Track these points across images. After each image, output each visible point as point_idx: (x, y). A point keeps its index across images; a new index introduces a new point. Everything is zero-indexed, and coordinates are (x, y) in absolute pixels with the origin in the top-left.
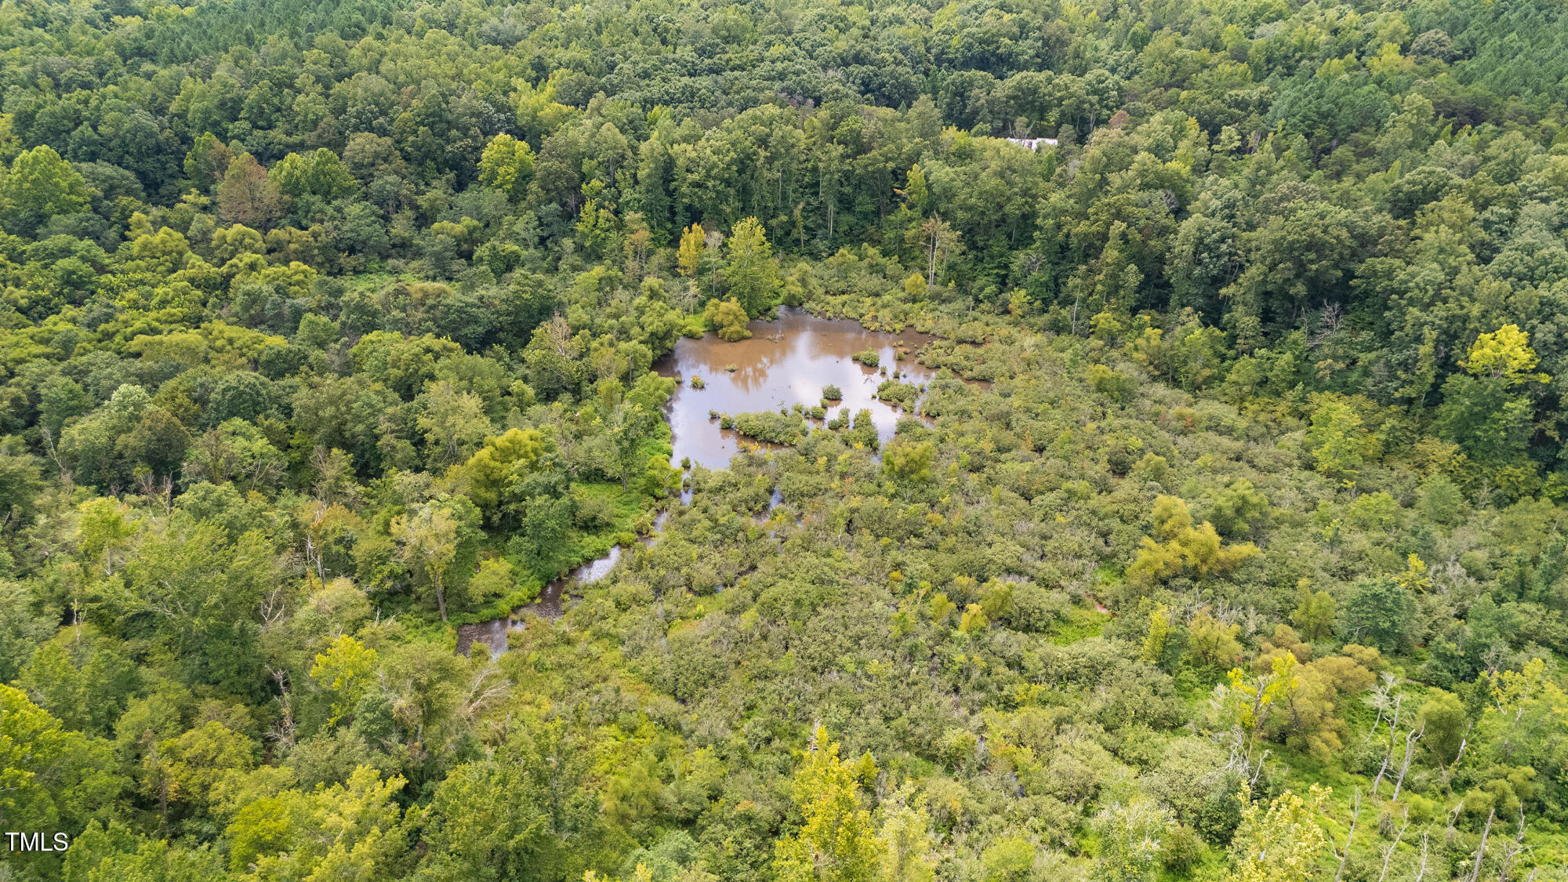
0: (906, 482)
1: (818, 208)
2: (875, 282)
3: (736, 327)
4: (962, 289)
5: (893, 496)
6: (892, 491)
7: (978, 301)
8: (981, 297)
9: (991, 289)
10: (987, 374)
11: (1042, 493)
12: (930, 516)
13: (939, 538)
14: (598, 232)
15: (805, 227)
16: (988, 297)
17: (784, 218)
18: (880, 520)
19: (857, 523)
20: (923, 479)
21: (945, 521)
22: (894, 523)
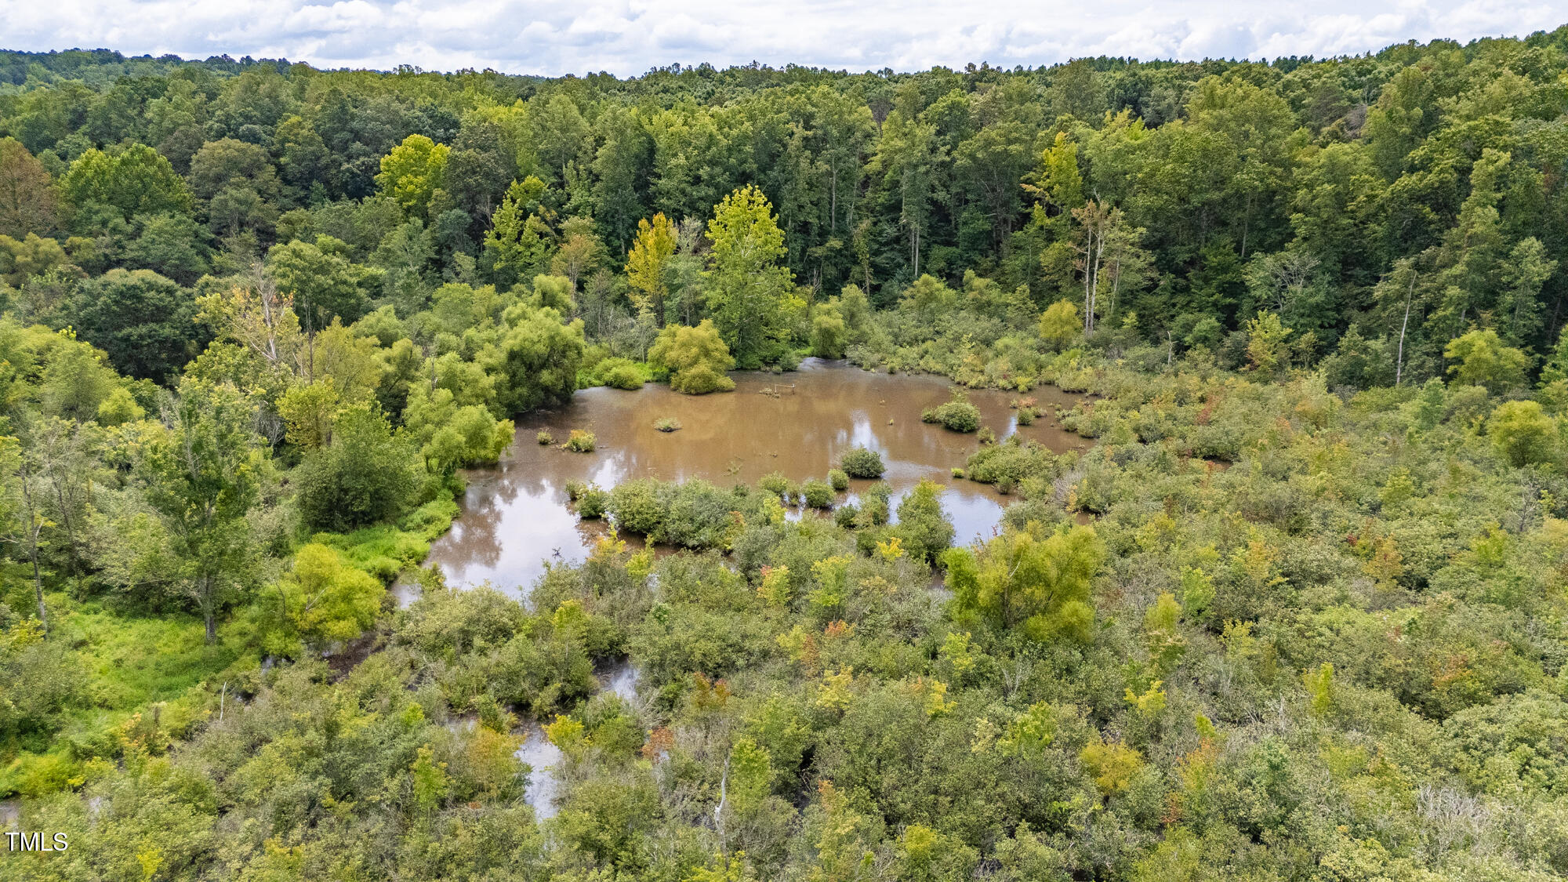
0: (1013, 639)
1: (897, 240)
2: (985, 325)
3: (704, 367)
4: (1147, 331)
5: (969, 681)
6: (966, 662)
7: (1181, 349)
8: (1188, 339)
9: (1207, 323)
10: (1222, 444)
11: (1471, 699)
12: (1092, 750)
13: (1131, 839)
14: (519, 247)
15: (873, 265)
16: (1204, 340)
17: (835, 243)
18: (909, 754)
19: (832, 763)
20: (1070, 633)
21: (1150, 775)
22: (958, 773)
